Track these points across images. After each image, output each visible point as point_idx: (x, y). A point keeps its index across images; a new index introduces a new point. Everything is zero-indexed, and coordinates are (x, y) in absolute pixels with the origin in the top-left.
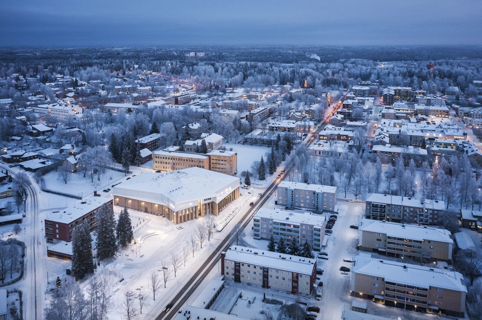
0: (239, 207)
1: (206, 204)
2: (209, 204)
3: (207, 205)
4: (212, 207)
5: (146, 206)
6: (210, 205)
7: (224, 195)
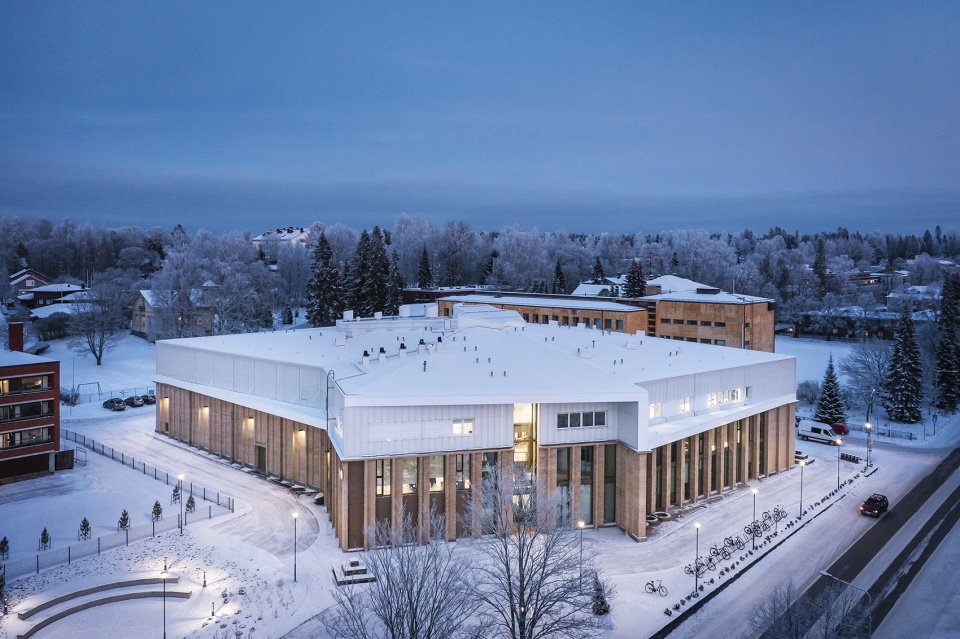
0: (792, 512)
1: (564, 451)
2: (587, 452)
3: (576, 455)
4: (610, 478)
5: (263, 440)
6: (599, 457)
7: (697, 420)
